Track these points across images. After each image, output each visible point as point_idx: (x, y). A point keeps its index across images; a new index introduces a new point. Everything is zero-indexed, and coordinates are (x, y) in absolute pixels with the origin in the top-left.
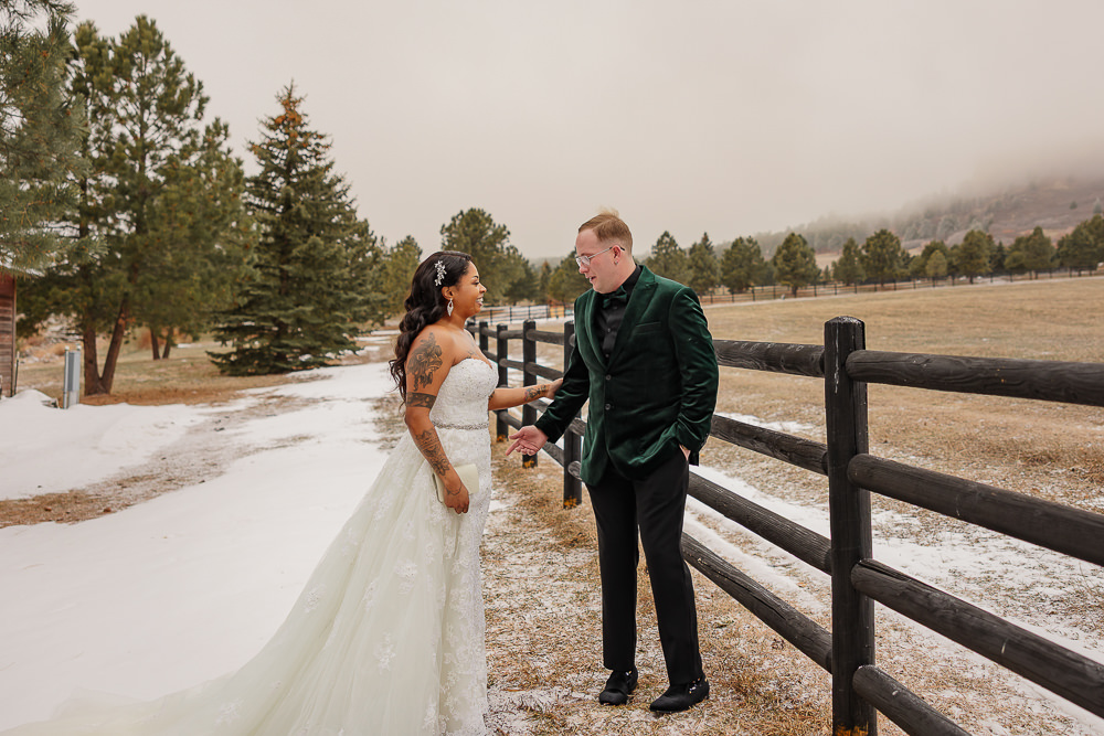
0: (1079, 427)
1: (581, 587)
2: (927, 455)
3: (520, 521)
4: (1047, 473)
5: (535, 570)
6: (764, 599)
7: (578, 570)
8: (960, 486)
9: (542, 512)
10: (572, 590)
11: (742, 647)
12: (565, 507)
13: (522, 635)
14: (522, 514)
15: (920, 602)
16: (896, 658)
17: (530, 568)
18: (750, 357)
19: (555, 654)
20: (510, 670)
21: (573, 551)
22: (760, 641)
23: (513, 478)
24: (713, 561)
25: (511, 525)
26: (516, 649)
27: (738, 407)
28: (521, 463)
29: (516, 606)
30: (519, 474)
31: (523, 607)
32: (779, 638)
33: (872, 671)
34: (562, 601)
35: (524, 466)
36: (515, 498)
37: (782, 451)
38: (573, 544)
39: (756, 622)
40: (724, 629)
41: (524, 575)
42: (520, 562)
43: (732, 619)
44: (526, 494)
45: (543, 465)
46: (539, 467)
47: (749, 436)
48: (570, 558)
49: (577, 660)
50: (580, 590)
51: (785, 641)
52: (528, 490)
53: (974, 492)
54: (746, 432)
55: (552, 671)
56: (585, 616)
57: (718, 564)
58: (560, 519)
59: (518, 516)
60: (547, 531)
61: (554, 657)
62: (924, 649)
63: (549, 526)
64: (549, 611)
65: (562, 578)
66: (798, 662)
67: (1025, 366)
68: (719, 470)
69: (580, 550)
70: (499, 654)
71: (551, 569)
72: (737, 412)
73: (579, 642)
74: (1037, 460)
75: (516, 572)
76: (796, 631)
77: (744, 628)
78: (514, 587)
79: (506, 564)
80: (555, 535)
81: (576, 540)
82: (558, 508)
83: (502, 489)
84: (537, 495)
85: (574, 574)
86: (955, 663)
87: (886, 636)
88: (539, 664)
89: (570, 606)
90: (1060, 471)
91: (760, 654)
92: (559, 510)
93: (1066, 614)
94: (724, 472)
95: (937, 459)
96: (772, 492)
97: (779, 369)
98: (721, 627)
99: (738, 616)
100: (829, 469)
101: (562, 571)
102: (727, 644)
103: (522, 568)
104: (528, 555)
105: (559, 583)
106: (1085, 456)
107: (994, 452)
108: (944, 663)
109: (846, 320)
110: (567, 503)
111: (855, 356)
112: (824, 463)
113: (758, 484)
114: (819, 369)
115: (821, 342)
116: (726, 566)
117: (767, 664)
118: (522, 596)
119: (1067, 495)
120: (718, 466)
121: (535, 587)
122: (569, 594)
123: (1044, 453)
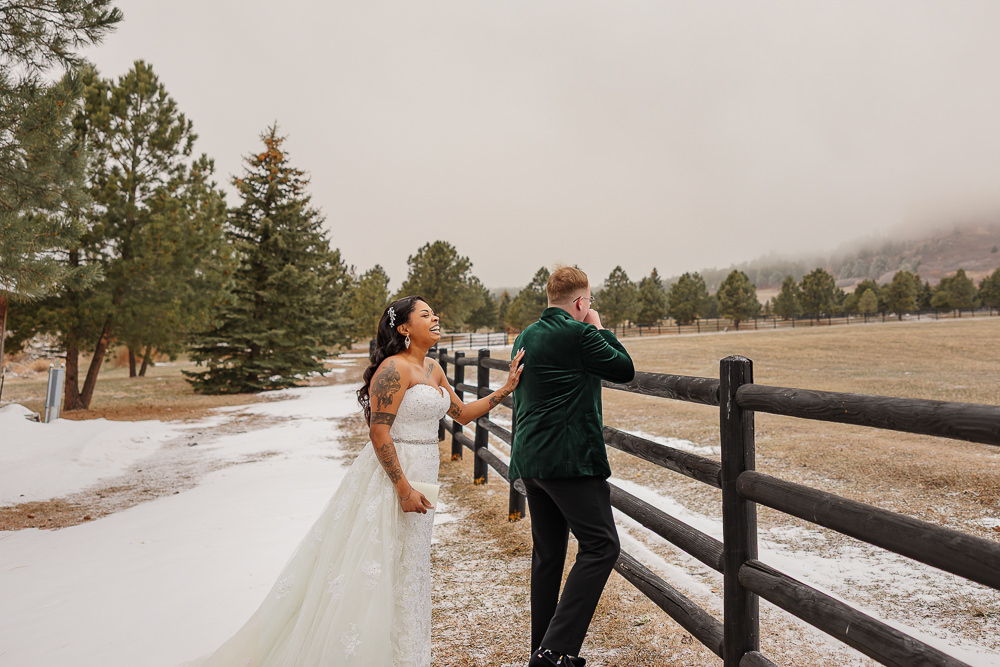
0: (978, 455)
1: (519, 590)
2: (840, 478)
3: (468, 532)
4: (942, 495)
5: (479, 575)
6: (673, 598)
7: (518, 576)
8: (817, 496)
9: (489, 524)
10: (511, 593)
11: (656, 641)
12: (510, 520)
13: (464, 631)
14: (471, 526)
15: (789, 594)
16: (787, 652)
17: (475, 573)
18: (665, 388)
19: (492, 647)
20: (451, 660)
21: (515, 559)
22: (671, 637)
23: (465, 493)
24: (633, 566)
25: (460, 536)
26: (457, 642)
27: (675, 432)
28: (473, 480)
29: (461, 606)
30: (470, 490)
31: (467, 607)
32: (688, 634)
33: (755, 656)
34: (501, 602)
35: (475, 483)
36: (465, 512)
37: (687, 468)
38: (515, 553)
39: (670, 621)
40: (642, 627)
41: (469, 580)
42: (466, 568)
43: (649, 618)
44: (476, 508)
45: (492, 482)
46: (489, 483)
47: (663, 455)
48: (512, 565)
49: (511, 651)
50: (519, 593)
51: (694, 637)
52: (477, 505)
53: (827, 501)
54: (661, 452)
55: (488, 661)
56: (521, 615)
57: (636, 568)
58: (505, 531)
59: (467, 528)
60: (492, 541)
61: (492, 649)
62: (813, 646)
63: (494, 537)
64: (489, 611)
65: (503, 583)
66: (702, 655)
67: (862, 399)
68: (652, 489)
69: (521, 558)
70: (443, 647)
71: (494, 575)
72: (674, 436)
73: (514, 637)
74: (936, 484)
75: (462, 577)
76: (697, 625)
77: (659, 627)
78: (459, 590)
79: (454, 570)
80: (499, 545)
81: (517, 549)
82: (504, 521)
83: (455, 504)
84: (485, 510)
85: (514, 579)
86: (838, 657)
87: (782, 634)
88: (477, 655)
89: (508, 606)
90: (954, 494)
91: (670, 648)
92: (504, 523)
93: (939, 617)
94: (657, 491)
95: (849, 481)
96: (697, 510)
97: (686, 399)
98: (639, 625)
99: (655, 616)
100: (723, 483)
101: (504, 576)
102: (642, 640)
103: (468, 573)
104: (474, 562)
105: (500, 587)
106: (976, 481)
107: (899, 476)
108: (828, 657)
109: (737, 358)
110: (512, 517)
111: (744, 389)
112: (719, 478)
113: (686, 503)
114: (716, 399)
115: (717, 376)
116: (643, 570)
117: (675, 656)
118: (466, 598)
119: (956, 515)
120: (652, 485)
121: (478, 590)
122: (508, 596)
123: (941, 478)
